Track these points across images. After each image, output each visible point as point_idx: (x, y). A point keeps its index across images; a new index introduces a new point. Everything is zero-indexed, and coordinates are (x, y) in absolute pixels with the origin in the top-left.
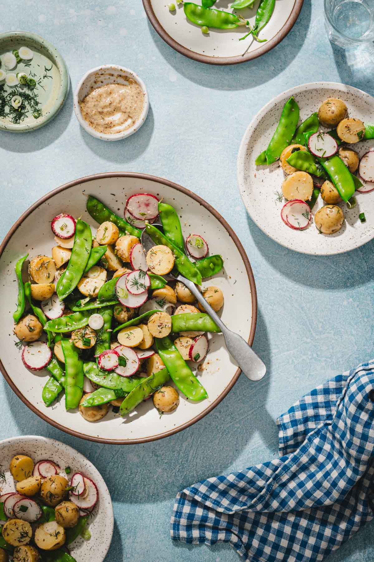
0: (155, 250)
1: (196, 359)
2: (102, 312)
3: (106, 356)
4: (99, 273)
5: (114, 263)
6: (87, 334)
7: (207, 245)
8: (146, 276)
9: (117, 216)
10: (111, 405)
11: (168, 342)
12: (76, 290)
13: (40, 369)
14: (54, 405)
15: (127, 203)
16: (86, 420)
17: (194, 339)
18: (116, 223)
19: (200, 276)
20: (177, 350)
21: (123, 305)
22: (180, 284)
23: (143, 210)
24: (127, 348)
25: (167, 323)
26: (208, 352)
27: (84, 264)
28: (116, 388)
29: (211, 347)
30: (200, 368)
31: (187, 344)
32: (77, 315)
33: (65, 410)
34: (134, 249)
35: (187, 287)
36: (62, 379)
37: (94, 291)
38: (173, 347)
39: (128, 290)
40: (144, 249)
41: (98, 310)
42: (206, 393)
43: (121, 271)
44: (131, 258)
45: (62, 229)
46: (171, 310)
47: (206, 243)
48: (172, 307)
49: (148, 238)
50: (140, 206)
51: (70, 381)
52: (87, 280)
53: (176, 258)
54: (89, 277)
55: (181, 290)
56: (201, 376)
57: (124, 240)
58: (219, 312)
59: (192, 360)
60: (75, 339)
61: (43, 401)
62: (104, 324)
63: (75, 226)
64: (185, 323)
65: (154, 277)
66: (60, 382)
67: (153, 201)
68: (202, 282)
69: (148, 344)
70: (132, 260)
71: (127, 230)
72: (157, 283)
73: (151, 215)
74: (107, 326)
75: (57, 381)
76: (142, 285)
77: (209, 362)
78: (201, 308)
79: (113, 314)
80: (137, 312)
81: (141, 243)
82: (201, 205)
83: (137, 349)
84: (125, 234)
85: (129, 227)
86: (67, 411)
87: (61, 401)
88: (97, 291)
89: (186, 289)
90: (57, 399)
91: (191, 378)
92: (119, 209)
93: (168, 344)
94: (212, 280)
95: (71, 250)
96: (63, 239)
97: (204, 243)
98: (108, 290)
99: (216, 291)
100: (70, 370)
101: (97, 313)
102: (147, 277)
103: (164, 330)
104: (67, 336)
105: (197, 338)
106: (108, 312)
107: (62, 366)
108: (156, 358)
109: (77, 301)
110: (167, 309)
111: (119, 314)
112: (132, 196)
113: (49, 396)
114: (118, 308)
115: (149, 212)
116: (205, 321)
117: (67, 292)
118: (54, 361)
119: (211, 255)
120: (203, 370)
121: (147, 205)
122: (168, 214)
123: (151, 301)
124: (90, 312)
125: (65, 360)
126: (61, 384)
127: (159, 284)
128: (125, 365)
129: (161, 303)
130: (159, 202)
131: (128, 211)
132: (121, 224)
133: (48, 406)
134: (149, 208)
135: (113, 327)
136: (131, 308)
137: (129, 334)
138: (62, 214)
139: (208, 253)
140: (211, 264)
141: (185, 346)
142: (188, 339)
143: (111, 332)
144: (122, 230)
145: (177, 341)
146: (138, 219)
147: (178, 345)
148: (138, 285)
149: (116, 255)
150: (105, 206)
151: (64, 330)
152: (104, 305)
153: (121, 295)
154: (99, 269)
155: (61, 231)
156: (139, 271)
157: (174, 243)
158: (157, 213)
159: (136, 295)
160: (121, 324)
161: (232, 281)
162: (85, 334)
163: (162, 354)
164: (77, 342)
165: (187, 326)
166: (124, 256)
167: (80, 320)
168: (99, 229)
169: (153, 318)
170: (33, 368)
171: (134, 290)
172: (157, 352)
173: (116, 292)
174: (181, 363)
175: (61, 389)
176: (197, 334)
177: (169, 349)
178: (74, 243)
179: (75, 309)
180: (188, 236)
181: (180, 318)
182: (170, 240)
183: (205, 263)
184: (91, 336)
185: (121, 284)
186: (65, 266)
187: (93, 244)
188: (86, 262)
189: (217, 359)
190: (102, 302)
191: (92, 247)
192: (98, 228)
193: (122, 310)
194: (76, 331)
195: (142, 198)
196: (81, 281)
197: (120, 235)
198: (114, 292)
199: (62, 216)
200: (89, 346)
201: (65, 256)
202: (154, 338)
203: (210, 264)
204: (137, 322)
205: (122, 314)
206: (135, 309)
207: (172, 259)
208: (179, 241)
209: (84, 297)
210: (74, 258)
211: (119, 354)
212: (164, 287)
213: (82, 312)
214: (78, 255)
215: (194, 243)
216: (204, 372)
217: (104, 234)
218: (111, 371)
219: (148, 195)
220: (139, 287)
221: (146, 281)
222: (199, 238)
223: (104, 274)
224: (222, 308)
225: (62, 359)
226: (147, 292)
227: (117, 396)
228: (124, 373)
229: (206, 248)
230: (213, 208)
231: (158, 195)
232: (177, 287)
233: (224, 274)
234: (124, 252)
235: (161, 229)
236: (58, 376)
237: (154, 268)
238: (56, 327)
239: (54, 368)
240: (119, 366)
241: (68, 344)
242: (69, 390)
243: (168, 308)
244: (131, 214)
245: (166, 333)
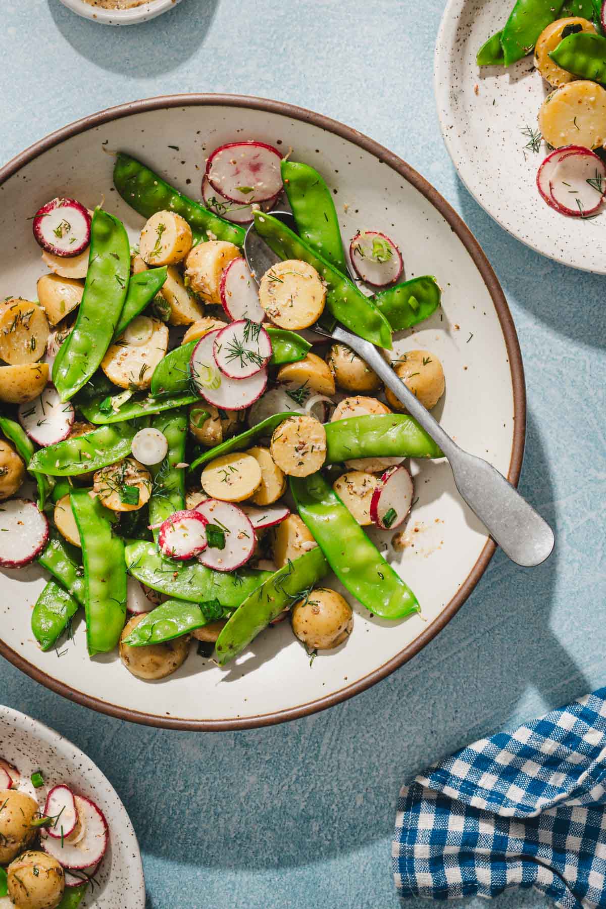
0: (278, 273)
1: (387, 522)
2: (162, 424)
3: (177, 526)
4: (150, 332)
5: (184, 307)
6: (129, 476)
7: (400, 254)
8: (261, 333)
9: (186, 198)
10: (194, 639)
11: (319, 485)
12: (100, 374)
13: (24, 564)
14: (59, 647)
15: (209, 165)
16: (137, 677)
17: (380, 475)
18: (183, 213)
19: (387, 328)
20: (342, 504)
21: (212, 404)
22: (341, 350)
23: (246, 179)
24: (225, 505)
25: (316, 440)
26: (413, 505)
27: (115, 314)
28: (204, 600)
29: (421, 493)
30: (396, 544)
31: (366, 489)
32: (105, 433)
33: (87, 656)
34: (230, 273)
35: (357, 355)
36: (77, 586)
37: (141, 376)
38: (332, 497)
39: (221, 369)
40: (254, 272)
41: (151, 420)
42: (416, 601)
43: (201, 325)
44: (223, 294)
45: (59, 234)
46: (322, 411)
47: (397, 249)
48: (324, 402)
49: (259, 246)
50: (238, 172)
51: (96, 587)
52: (124, 350)
53: (330, 288)
54: (127, 344)
55: (344, 362)
56: (399, 562)
57: (204, 252)
58: (435, 410)
59: (377, 524)
60: (102, 490)
61: (35, 640)
62: (168, 451)
63: (89, 226)
64: (358, 438)
65: (279, 335)
66: (71, 592)
67: (268, 157)
68: (393, 341)
69: (273, 492)
70: (227, 298)
71: (209, 229)
72: (287, 350)
73: (264, 191)
74: (176, 455)
75: (65, 588)
76: (252, 355)
77: (419, 527)
78: (395, 403)
79: (188, 426)
80: (243, 420)
81: (244, 257)
82: (381, 161)
83: (248, 505)
84: (207, 239)
85: (214, 223)
86: (92, 659)
87: (75, 636)
88: (148, 375)
89: (356, 360)
90: (67, 632)
91: (379, 568)
92: (188, 181)
93: (319, 490)
94: (416, 335)
95: (82, 282)
96: (63, 257)
97: (394, 251)
98: (174, 372)
99: (426, 362)
100: (94, 563)
101: (151, 426)
102: (263, 337)
103: (309, 457)
104: (84, 483)
105: (388, 473)
106: (176, 422)
107: (75, 554)
108: (293, 523)
109: (103, 400)
110: (313, 409)
111: (201, 425)
112: (220, 149)
113: (48, 625)
114: (201, 413)
115: (260, 184)
116: (405, 432)
117: (79, 381)
118: (56, 544)
119: (408, 278)
120: (404, 546)
121: (255, 168)
122: (304, 185)
123: (275, 392)
124: (135, 425)
125: (82, 540)
126: (74, 597)
127: (292, 350)
128: (222, 546)
129: (300, 394)
130: (284, 160)
131: (211, 183)
132: (196, 214)
133: (47, 650)
134: (258, 174)
135: (189, 457)
136: (230, 410)
137: (229, 471)
138: (57, 199)
139: (402, 272)
140: (412, 298)
141: (359, 492)
142: (367, 477)
143: (186, 469)
144: (198, 229)
145: (340, 481)
146: (236, 202)
147: (344, 491)
148: (244, 356)
149: (189, 289)
150: (157, 175)
151: (76, 469)
152: (166, 406)
153: (204, 380)
154: (150, 322)
155: (58, 239)
156: (245, 324)
157: (323, 252)
158: (278, 185)
159: (239, 379)
160: (209, 448)
161: (460, 336)
162: (124, 476)
163: (307, 513)
164: (106, 497)
165: (363, 445)
166: (207, 291)
167: (111, 444)
168: (144, 231)
169: (282, 430)
170: (6, 563)
171: (234, 368)
172: (294, 511)
173: (192, 375)
174: (353, 532)
175: (74, 608)
176: (386, 462)
177: (324, 503)
178: (89, 266)
179: (97, 418)
180: (353, 236)
181: (346, 428)
182: (313, 246)
183: (397, 296)
184: (139, 480)
185: (204, 356)
186: (71, 319)
187: (132, 267)
188: (120, 308)
189: (437, 521)
190: (160, 400)
191: (131, 273)
192: (142, 227)
193: (209, 416)
194: (103, 471)
195: (243, 153)
196: (108, 354)
197: (196, 240)
198: (189, 376)
199: (59, 203)
200: (137, 504)
201: (70, 296)
202: (288, 479)
203: (408, 299)
204: (245, 443)
205: (208, 426)
206: (238, 411)
207: (320, 290)
208: (333, 248)
209: (117, 390)
210: (91, 301)
211: (206, 521)
212: (304, 359)
213: (114, 426)
214: (100, 293)
215: (369, 251)
216: (407, 552)
217: (158, 241)
218: (190, 560)
219: (256, 144)
220: (247, 361)
221: (262, 346)
222: (382, 241)
223: (162, 335)
224: (442, 399)
225: (74, 537)
226: (264, 372)
227: (206, 618)
228: (220, 562)
229: (397, 262)
230: (411, 169)
231: (279, 142)
232: (334, 356)
233: (442, 322)
234: (208, 281)
235: (291, 222)
236: (66, 579)
237: (278, 315)
238: (57, 464)
239: (56, 560)
240: (207, 548)
241: (85, 502)
242: (94, 608)
243: (316, 404)
244: (219, 191)
245: (313, 464)
